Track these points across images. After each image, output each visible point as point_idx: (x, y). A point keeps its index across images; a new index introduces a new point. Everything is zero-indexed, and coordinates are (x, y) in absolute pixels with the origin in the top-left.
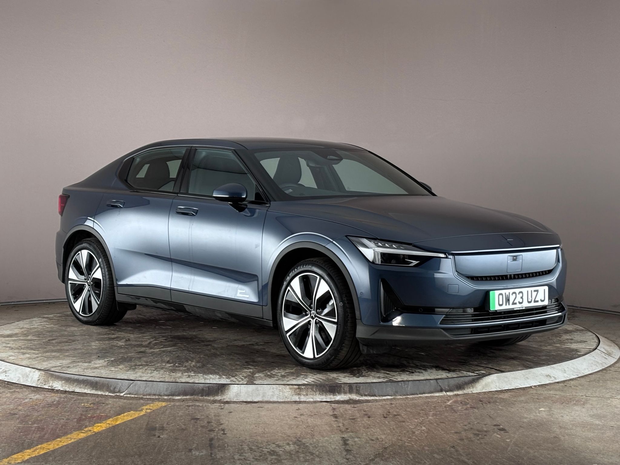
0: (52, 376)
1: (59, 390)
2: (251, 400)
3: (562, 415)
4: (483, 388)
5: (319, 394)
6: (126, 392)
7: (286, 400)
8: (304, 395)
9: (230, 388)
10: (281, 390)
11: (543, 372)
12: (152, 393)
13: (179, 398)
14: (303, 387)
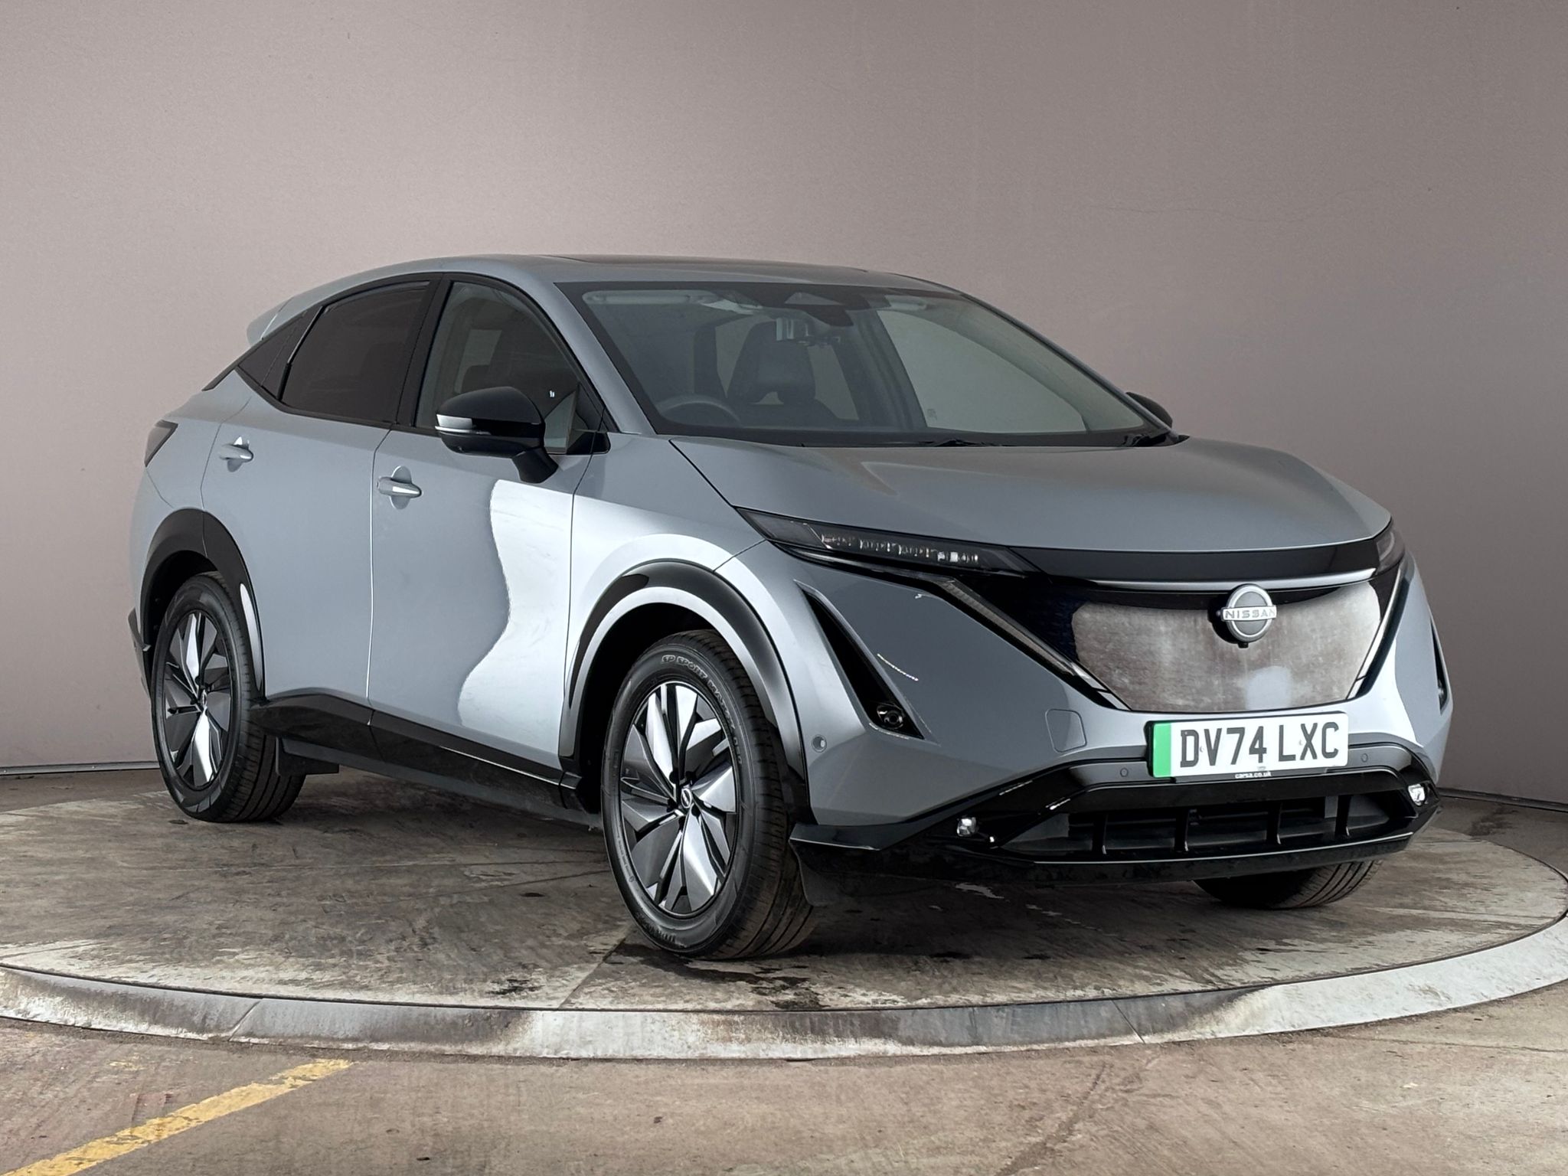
0: (27, 981)
1: (47, 1022)
2: (592, 1056)
3: (1467, 1101)
4: (1247, 1023)
5: (784, 1037)
6: (237, 1028)
7: (690, 1055)
8: (741, 1043)
9: (530, 1019)
10: (676, 1027)
11: (1417, 983)
12: (310, 1034)
13: (385, 1047)
14: (736, 1018)
